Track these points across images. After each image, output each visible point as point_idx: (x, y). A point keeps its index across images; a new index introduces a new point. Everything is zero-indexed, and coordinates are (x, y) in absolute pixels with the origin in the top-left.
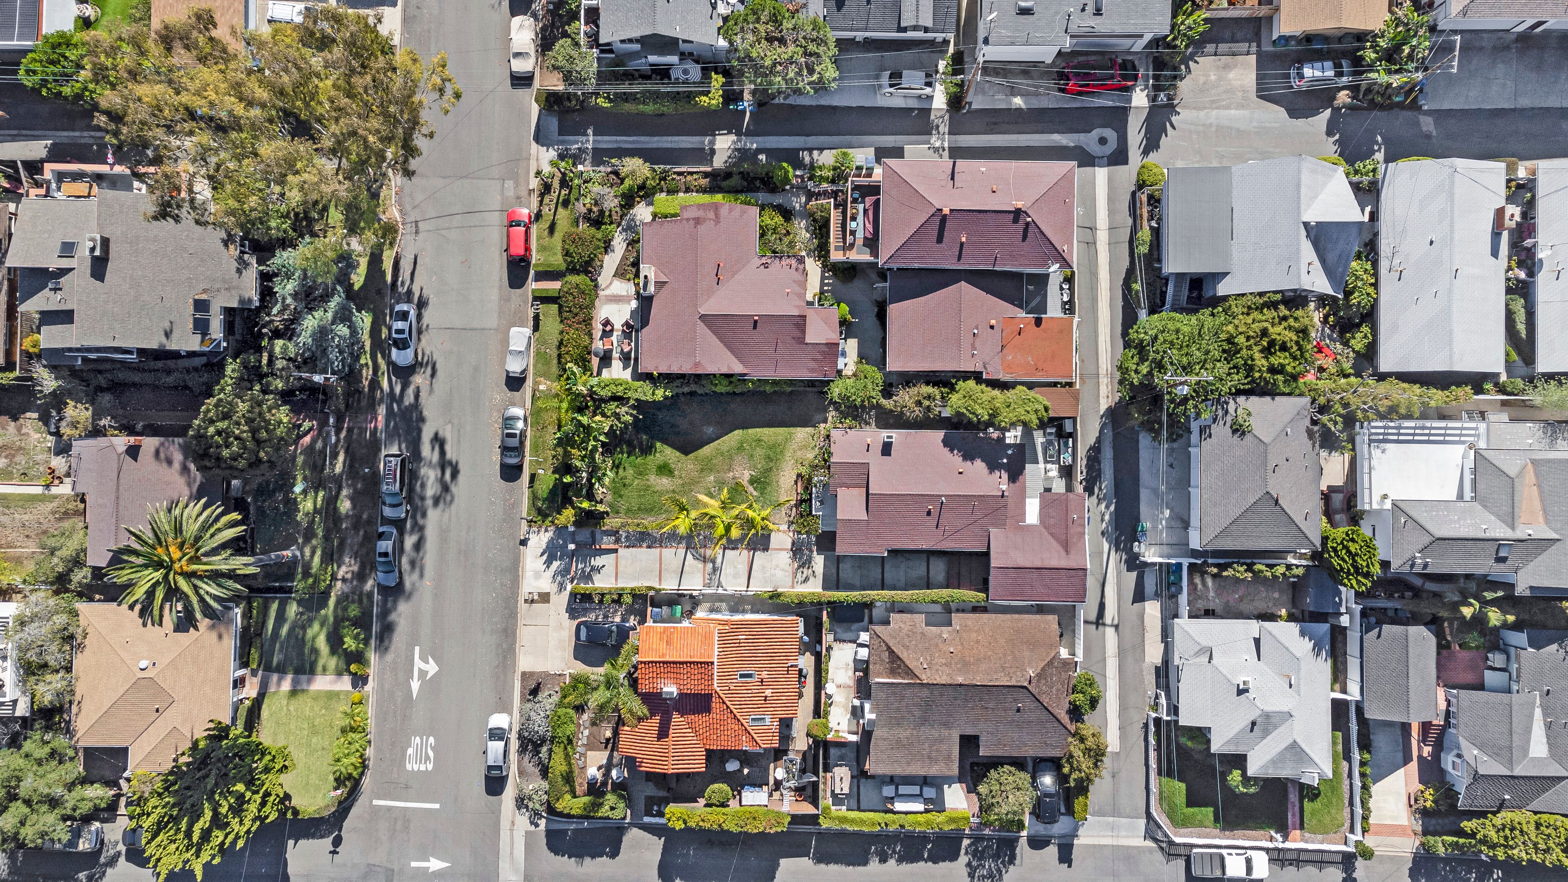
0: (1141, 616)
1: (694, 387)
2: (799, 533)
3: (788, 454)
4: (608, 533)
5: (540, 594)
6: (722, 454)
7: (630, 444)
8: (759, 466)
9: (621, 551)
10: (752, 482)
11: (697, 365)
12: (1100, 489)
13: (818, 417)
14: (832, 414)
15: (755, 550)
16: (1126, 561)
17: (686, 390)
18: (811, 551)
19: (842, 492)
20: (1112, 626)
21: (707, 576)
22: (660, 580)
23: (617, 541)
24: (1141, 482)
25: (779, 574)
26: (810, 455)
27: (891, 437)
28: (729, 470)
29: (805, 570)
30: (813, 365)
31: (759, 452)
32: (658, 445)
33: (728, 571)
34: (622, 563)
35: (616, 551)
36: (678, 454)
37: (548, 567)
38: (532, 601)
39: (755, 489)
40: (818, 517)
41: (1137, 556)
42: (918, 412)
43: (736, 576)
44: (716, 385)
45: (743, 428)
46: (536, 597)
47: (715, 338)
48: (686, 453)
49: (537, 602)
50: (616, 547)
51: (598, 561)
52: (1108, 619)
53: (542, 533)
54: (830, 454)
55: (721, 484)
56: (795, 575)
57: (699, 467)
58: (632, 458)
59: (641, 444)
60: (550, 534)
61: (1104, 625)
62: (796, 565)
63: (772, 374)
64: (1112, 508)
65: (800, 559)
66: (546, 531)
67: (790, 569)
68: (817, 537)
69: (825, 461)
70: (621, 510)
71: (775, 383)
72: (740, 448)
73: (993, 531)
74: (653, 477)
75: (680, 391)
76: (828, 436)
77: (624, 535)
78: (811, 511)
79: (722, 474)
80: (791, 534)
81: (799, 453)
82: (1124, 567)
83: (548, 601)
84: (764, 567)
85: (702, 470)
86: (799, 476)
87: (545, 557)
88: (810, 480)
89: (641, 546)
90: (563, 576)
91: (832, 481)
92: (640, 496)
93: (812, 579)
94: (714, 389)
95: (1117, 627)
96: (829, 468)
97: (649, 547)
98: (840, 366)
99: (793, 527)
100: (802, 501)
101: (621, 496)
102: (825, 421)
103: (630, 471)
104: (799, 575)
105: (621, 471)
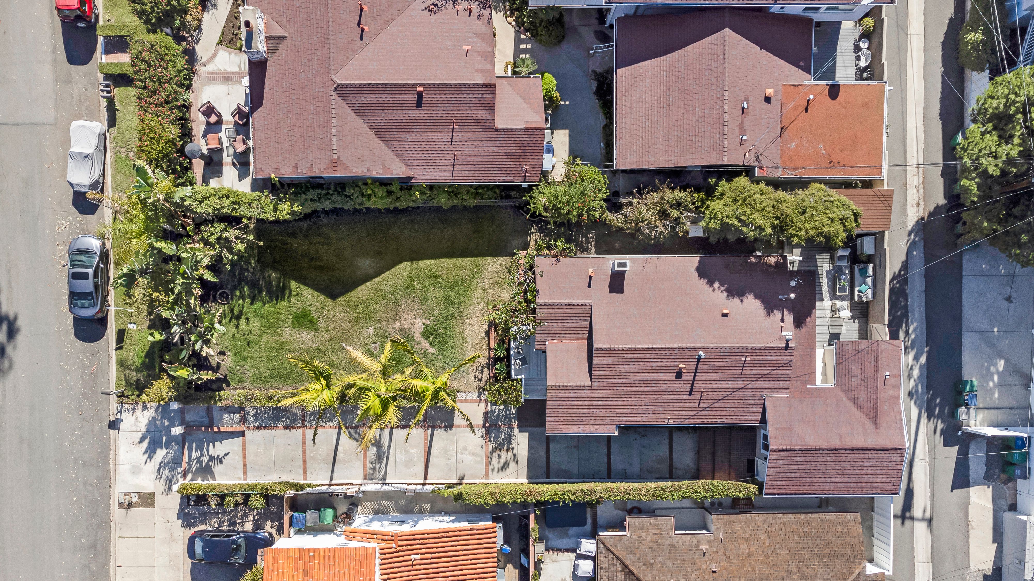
0: (965, 506)
1: (337, 202)
2: (494, 403)
3: (475, 295)
4: (230, 410)
5: (140, 495)
6: (384, 297)
7: (253, 285)
8: (436, 313)
9: (250, 434)
10: (427, 334)
11: (335, 162)
12: (907, 333)
13: (516, 242)
14: (535, 238)
15: (433, 427)
16: (943, 432)
17: (327, 205)
18: (511, 428)
19: (552, 347)
20: (923, 519)
21: (369, 465)
22: (305, 472)
23: (243, 420)
24: (965, 322)
25: (468, 459)
26: (506, 296)
27: (623, 265)
28: (395, 319)
29: (503, 454)
30: (506, 162)
31: (436, 293)
32: (294, 285)
33: (398, 457)
34: (251, 450)
35: (242, 434)
36: (322, 297)
37: (150, 457)
38: (130, 505)
39: (431, 344)
40: (519, 381)
41: (958, 426)
42: (662, 228)
43: (408, 464)
44: (369, 196)
45: (412, 260)
46: (135, 500)
47: (360, 122)
48: (333, 296)
49: (138, 506)
50: (242, 428)
51: (218, 449)
52: (917, 511)
53: (139, 411)
54: (536, 292)
55: (382, 338)
56: (489, 462)
57: (352, 316)
58: (258, 304)
59: (269, 284)
60: (150, 413)
61: (912, 518)
62: (490, 447)
63: (448, 177)
64: (923, 359)
65: (496, 438)
66: (145, 408)
67: (482, 453)
68: (519, 409)
69: (528, 302)
70: (246, 378)
71: (454, 191)
72: (409, 288)
73: (771, 398)
74: (288, 331)
75: (318, 206)
76: (531, 268)
77: (252, 412)
78: (509, 373)
79: (384, 325)
80: (483, 405)
81: (491, 293)
82: (939, 439)
83: (152, 504)
84: (446, 451)
85: (357, 320)
86: (492, 324)
87: (145, 444)
88: (507, 330)
89: (276, 427)
90: (172, 469)
91: (538, 331)
92: (271, 358)
93: (512, 465)
94: (367, 204)
95: (930, 521)
96: (534, 311)
97: (287, 427)
98: (546, 166)
99: (485, 396)
100: (497, 360)
101: (244, 358)
102: (526, 247)
103: (256, 324)
104: (495, 460)
105: (243, 323)
